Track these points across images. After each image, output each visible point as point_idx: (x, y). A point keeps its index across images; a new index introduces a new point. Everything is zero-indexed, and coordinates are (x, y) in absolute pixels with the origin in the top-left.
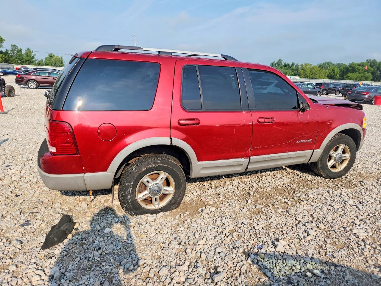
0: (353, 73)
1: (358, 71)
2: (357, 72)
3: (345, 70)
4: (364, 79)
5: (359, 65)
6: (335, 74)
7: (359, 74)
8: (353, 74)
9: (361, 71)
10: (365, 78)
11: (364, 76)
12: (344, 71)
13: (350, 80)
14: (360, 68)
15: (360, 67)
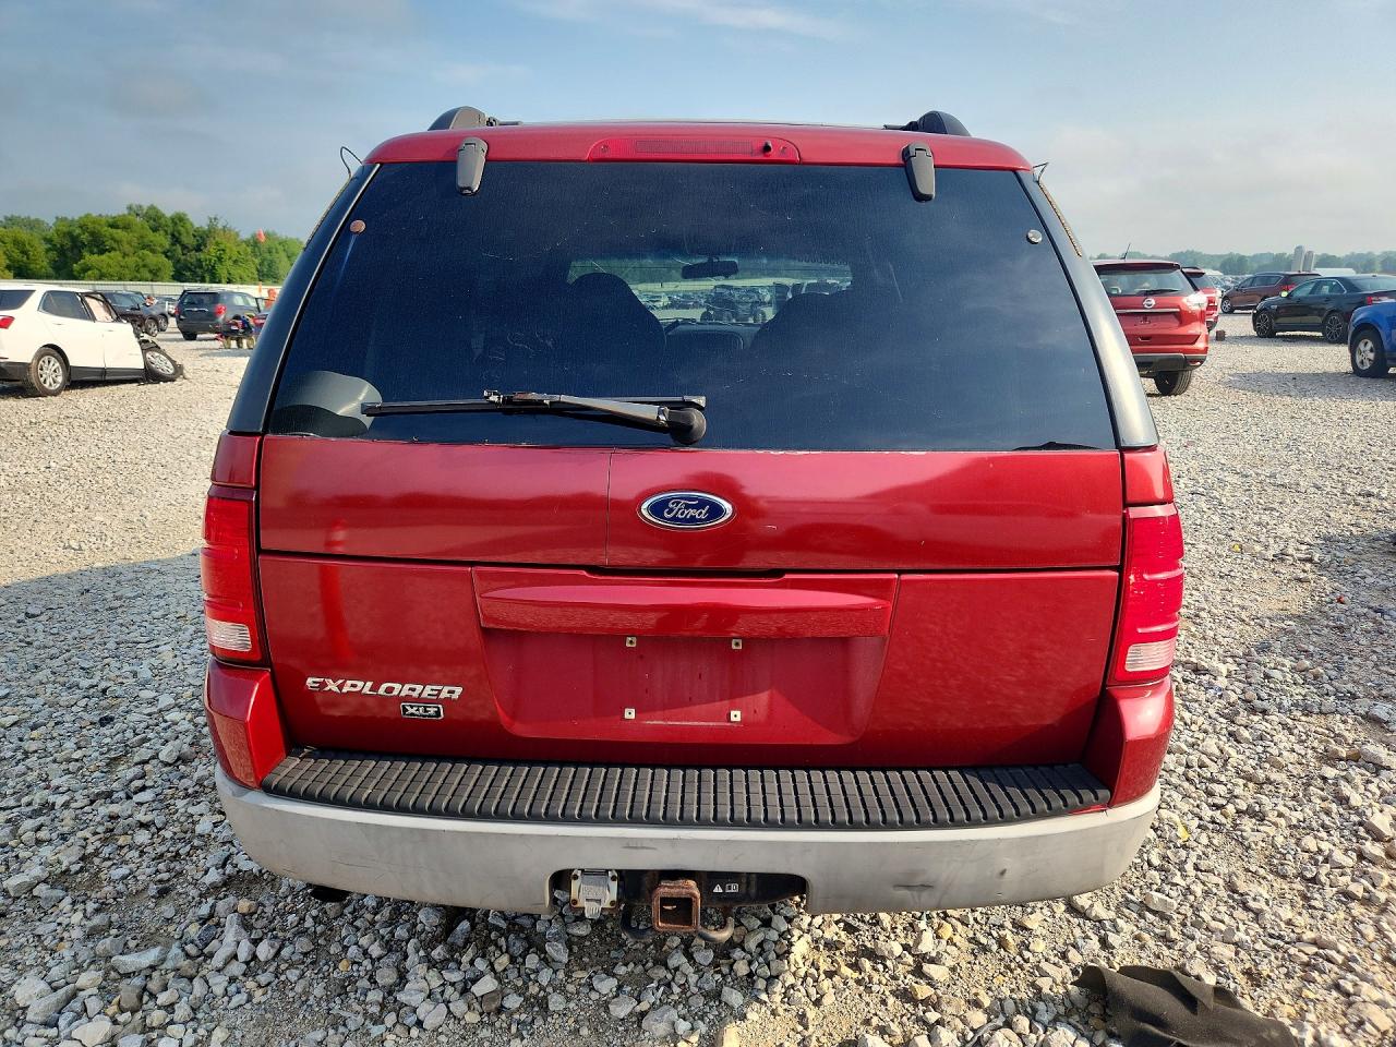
0: (102, 252)
1: (115, 245)
2: (113, 249)
3: (67, 243)
4: (149, 275)
5: (114, 226)
6: (28, 258)
7: (124, 257)
8: (103, 257)
9: (126, 248)
10: (150, 271)
11: (144, 266)
12: (62, 246)
13: (100, 279)
14: (119, 233)
15: (119, 231)
